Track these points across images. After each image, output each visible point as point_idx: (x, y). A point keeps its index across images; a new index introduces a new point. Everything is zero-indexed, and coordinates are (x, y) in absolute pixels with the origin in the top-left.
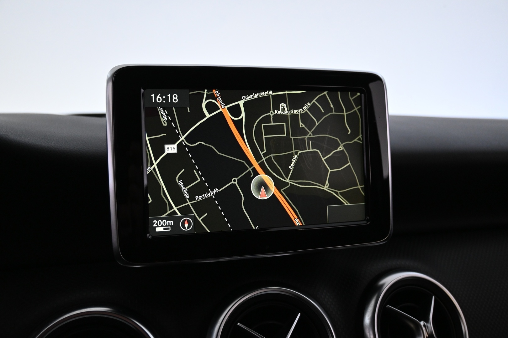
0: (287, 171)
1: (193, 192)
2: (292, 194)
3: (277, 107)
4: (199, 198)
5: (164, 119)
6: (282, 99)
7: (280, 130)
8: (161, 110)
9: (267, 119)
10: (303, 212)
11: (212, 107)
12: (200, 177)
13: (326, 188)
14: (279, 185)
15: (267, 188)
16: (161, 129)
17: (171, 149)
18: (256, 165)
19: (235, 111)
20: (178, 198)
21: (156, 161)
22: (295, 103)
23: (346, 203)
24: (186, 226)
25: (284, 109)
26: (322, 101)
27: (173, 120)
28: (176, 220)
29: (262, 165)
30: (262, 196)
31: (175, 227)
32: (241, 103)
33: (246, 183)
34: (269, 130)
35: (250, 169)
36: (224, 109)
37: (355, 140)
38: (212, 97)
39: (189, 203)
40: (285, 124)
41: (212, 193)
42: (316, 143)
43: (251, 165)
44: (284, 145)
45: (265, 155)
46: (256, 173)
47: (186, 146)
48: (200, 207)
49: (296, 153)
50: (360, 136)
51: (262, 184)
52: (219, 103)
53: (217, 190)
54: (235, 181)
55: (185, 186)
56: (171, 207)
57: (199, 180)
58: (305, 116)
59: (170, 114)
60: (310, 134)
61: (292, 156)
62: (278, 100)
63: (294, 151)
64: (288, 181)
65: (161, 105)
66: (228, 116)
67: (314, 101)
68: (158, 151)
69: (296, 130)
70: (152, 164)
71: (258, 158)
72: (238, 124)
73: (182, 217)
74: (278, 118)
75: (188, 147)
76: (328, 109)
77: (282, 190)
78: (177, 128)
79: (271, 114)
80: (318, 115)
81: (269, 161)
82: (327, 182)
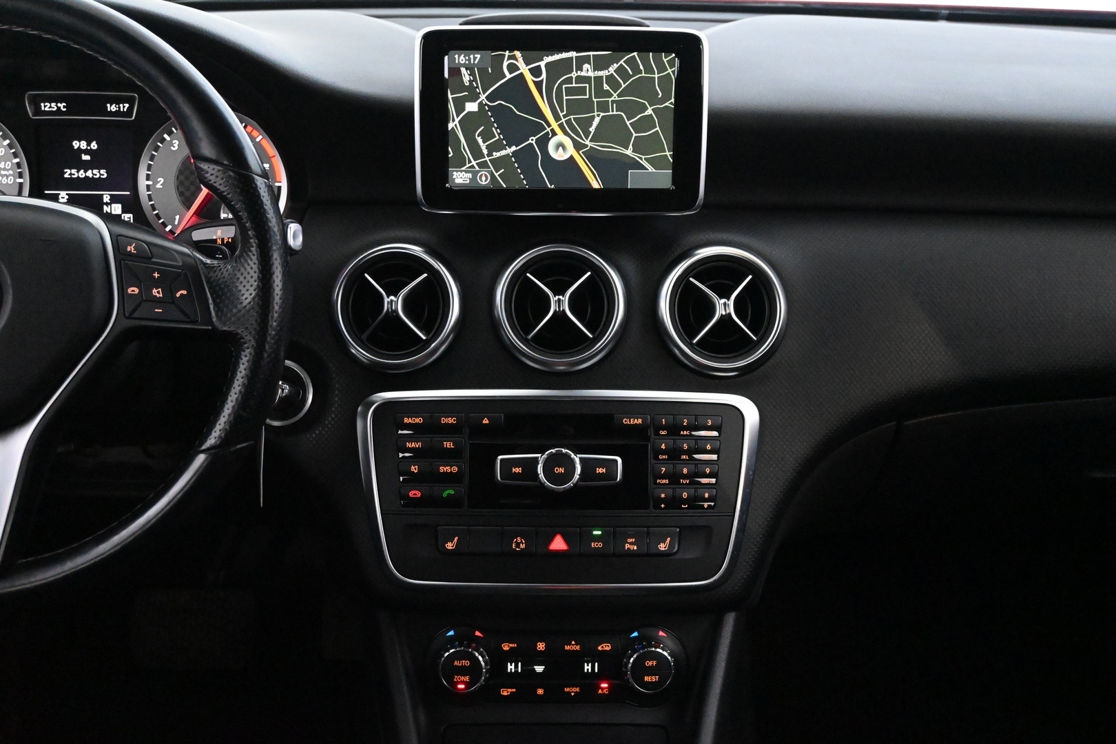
0: (587, 134)
1: (491, 149)
2: (592, 157)
3: (580, 68)
4: (496, 155)
5: (466, 78)
6: (586, 60)
7: (582, 91)
8: (463, 70)
9: (569, 80)
10: (602, 176)
11: (512, 68)
12: (499, 134)
13: (629, 152)
14: (578, 146)
15: (564, 148)
16: (464, 88)
17: (472, 107)
18: (555, 125)
19: (536, 72)
20: (477, 153)
21: (457, 118)
22: (600, 64)
23: (651, 169)
24: (484, 179)
25: (588, 71)
26: (631, 62)
27: (475, 80)
28: (475, 174)
29: (561, 126)
30: (559, 156)
31: (473, 179)
32: (542, 64)
33: (543, 142)
34: (570, 91)
35: (548, 130)
36: (524, 69)
37: (667, 104)
38: (514, 57)
39: (487, 159)
40: (587, 85)
41: (510, 150)
42: (620, 105)
43: (549, 125)
44: (587, 106)
45: (564, 116)
46: (554, 134)
47: (486, 104)
48: (497, 163)
49: (598, 115)
50: (673, 100)
51: (560, 145)
52: (521, 63)
53: (514, 148)
54: (532, 140)
55: (484, 142)
56: (470, 162)
57: (497, 137)
58: (610, 79)
59: (472, 74)
60: (615, 97)
61: (593, 117)
62: (581, 62)
63: (596, 113)
64: (587, 142)
65: (464, 65)
66: (529, 78)
67: (622, 62)
68: (460, 107)
69: (600, 92)
70: (454, 120)
71: (557, 118)
72: (538, 85)
73: (479, 171)
74: (580, 79)
75: (488, 106)
76: (636, 70)
77: (580, 152)
78: (477, 87)
79: (574, 75)
80: (625, 77)
81: (568, 122)
82: (631, 147)
